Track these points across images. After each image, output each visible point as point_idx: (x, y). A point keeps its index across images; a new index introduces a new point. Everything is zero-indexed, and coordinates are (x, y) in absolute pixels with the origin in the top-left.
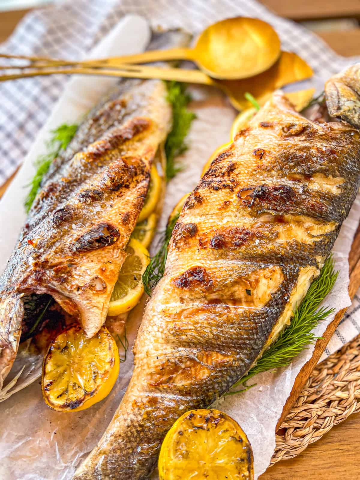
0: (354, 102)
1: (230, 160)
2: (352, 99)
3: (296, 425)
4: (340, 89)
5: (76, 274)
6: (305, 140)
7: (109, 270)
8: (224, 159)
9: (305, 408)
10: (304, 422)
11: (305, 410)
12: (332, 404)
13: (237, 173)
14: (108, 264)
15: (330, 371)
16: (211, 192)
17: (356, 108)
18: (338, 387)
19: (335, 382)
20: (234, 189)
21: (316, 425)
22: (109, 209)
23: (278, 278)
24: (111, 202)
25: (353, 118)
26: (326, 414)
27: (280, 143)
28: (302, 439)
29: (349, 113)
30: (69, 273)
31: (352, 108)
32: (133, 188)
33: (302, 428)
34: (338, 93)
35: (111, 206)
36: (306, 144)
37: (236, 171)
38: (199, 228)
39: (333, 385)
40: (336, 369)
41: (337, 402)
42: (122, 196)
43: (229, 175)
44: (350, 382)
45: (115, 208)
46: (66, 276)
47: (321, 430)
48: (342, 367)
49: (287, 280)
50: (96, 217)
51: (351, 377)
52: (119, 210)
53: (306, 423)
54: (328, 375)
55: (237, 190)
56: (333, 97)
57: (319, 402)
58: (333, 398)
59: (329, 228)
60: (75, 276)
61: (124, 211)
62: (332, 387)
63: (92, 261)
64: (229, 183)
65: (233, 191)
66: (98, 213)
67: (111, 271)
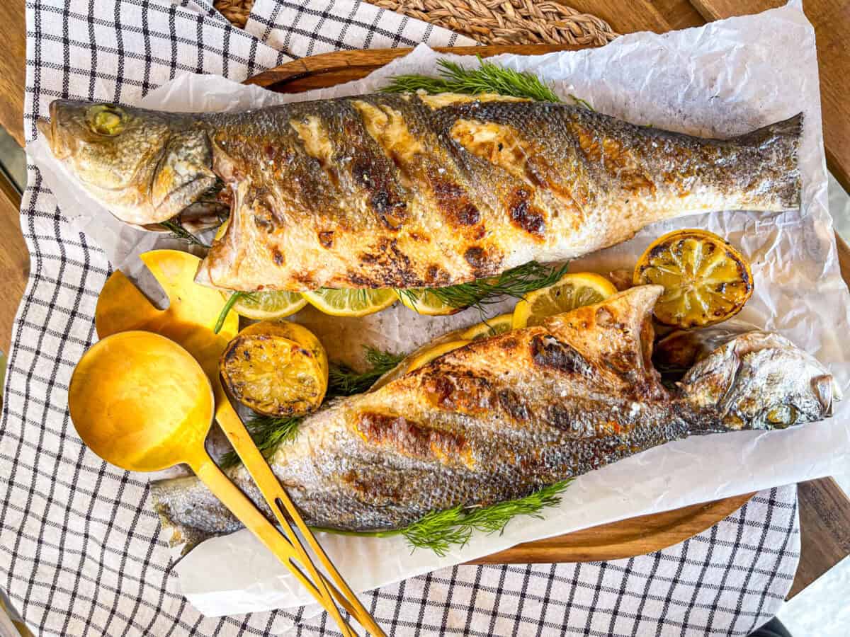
0: (173, 165)
1: (359, 267)
2: (171, 171)
3: (573, 38)
4: (164, 195)
5: (613, 349)
6: (273, 194)
7: (580, 320)
8: (362, 276)
9: (549, 38)
10: (563, 33)
11: (551, 37)
12: (525, 14)
13: (370, 249)
14: (574, 325)
15: (491, 35)
16: (415, 263)
17: (182, 159)
18: (504, 18)
19: (501, 23)
20: (392, 239)
21: (557, 19)
22: (512, 373)
23: (463, 125)
24: (503, 376)
25: (199, 154)
26: (542, 15)
27: (292, 223)
28: (581, 24)
29: (197, 161)
30: (617, 356)
31: (186, 163)
32: (464, 367)
33: (570, 31)
34: (172, 193)
35: (507, 373)
36: (277, 189)
37: (369, 251)
38: (466, 249)
39: (505, 24)
40: (484, 30)
41: (520, 10)
42: (485, 371)
43: (379, 257)
44: (488, 8)
45: (505, 367)
46: (624, 357)
47: (560, 10)
48: (479, 26)
49: (458, 115)
50: (533, 379)
51: (485, 11)
52: (506, 360)
53: (562, 29)
54: (496, 36)
55: (391, 236)
56: (183, 195)
57: (533, 29)
58: (518, 17)
59: (364, 106)
60: (616, 347)
61: (503, 354)
62: (508, 24)
63: (585, 344)
64: (388, 251)
65: (395, 239)
66: (527, 381)
67: (578, 317)
